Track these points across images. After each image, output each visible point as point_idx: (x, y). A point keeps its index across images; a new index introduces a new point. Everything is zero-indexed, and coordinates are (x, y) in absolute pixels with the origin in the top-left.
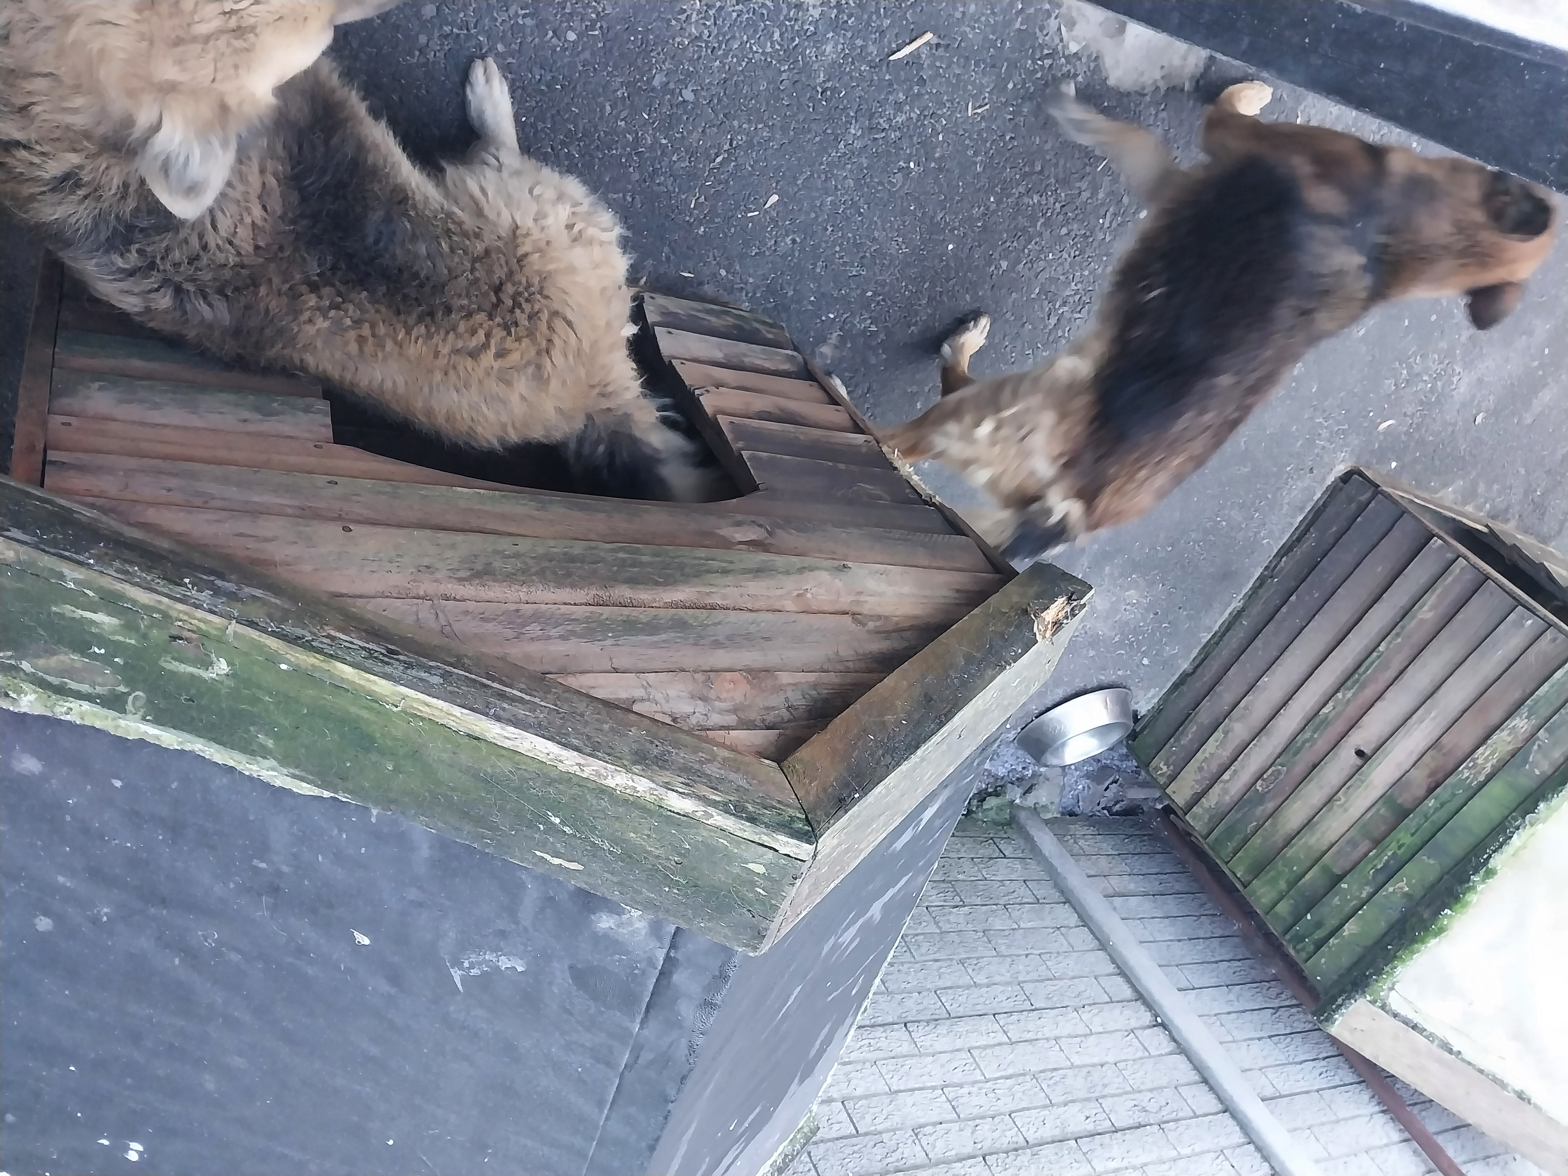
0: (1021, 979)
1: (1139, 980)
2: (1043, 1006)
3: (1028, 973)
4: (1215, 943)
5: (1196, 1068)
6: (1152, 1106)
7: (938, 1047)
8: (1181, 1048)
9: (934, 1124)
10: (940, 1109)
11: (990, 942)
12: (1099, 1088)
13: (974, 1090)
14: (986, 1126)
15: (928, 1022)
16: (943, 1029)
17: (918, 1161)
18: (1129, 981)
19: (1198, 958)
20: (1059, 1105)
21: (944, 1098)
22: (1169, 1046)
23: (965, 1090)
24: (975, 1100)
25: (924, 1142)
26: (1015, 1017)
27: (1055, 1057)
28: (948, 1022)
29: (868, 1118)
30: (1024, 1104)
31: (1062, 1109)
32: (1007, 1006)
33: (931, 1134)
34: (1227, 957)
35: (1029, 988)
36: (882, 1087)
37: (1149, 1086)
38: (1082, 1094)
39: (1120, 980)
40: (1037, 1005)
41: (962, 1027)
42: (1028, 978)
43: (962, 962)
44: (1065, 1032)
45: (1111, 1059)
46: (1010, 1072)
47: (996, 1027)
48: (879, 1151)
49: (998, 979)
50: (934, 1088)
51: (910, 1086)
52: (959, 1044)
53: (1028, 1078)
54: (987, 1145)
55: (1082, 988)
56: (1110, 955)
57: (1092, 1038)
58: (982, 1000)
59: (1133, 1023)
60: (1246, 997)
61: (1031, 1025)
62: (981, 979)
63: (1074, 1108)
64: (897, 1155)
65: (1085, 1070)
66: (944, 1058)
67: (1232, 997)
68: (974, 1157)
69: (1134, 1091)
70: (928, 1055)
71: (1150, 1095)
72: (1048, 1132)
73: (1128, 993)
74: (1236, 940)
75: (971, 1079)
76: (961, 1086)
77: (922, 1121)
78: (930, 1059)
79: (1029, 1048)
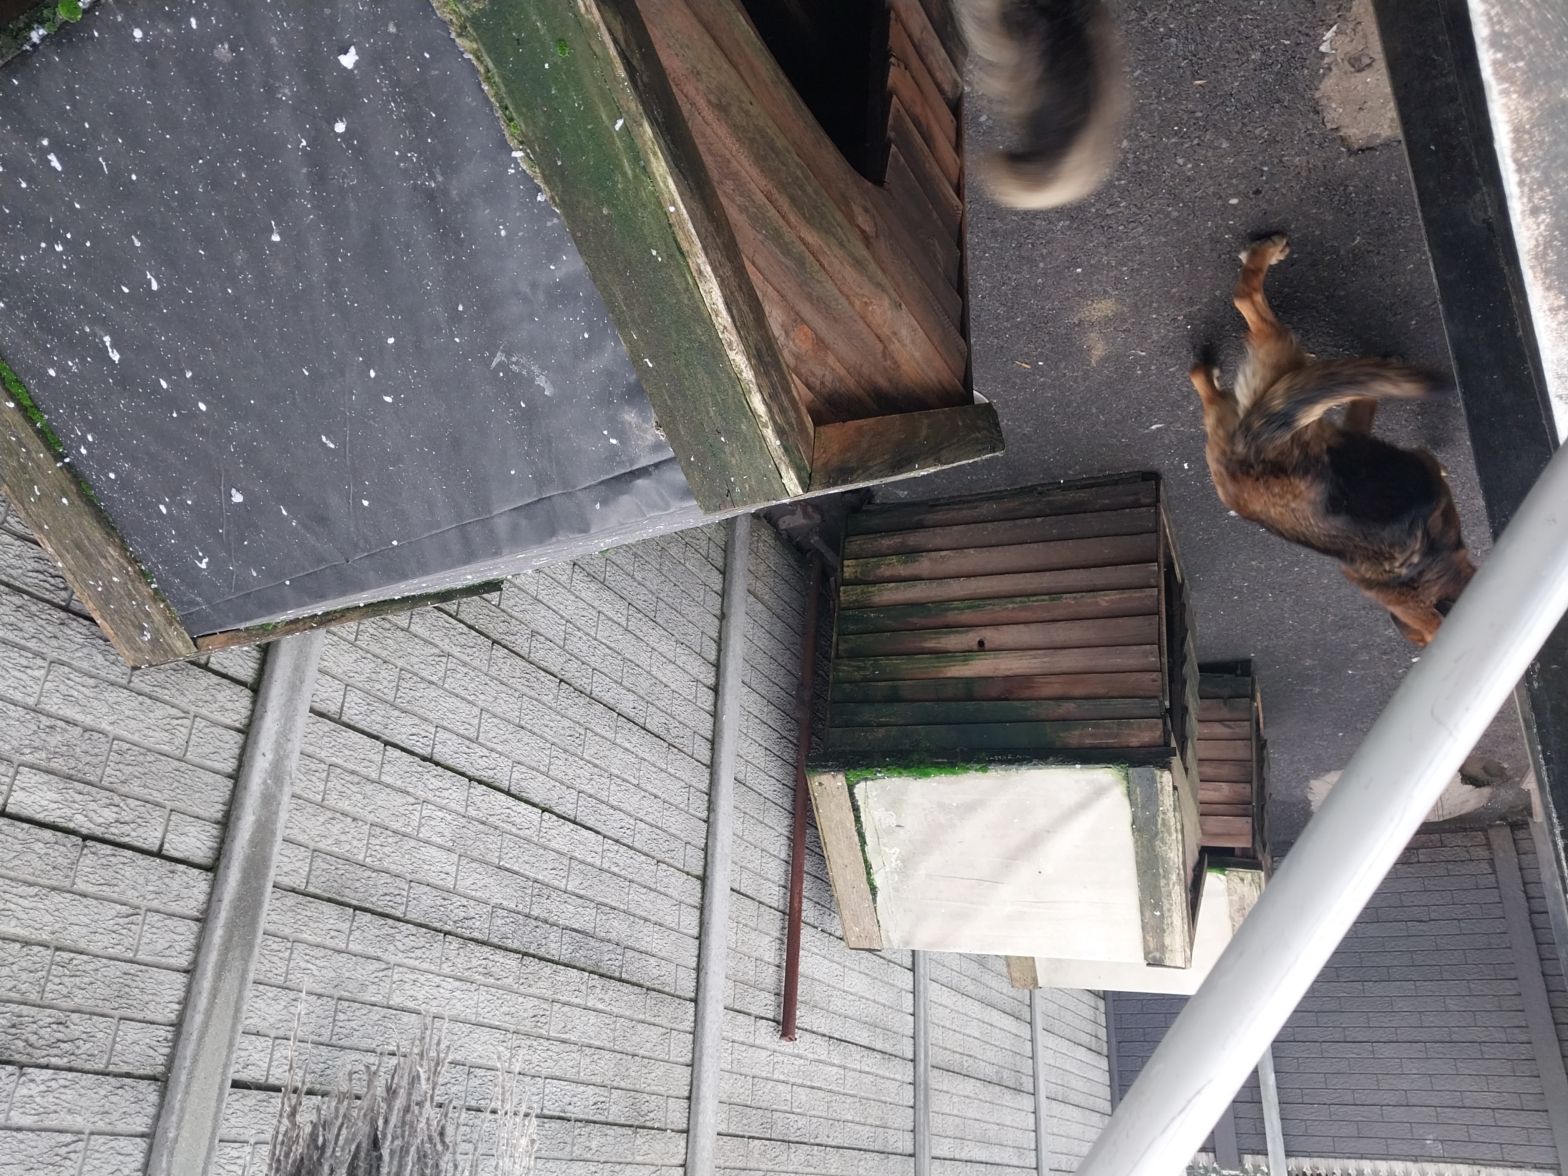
0: (661, 596)
1: (726, 656)
2: (661, 623)
3: (668, 596)
4: (783, 671)
5: (714, 731)
6: (674, 732)
7: (583, 595)
8: (715, 715)
9: (547, 639)
10: (556, 632)
11: (661, 557)
12: (654, 697)
13: (585, 638)
14: (575, 664)
15: (589, 574)
16: (594, 586)
17: (522, 653)
18: (719, 650)
19: (766, 672)
20: (625, 688)
21: (563, 628)
22: (708, 706)
23: (580, 634)
24: (580, 644)
25: (533, 644)
26: (640, 616)
27: (643, 658)
28: (600, 585)
29: (512, 602)
30: (606, 671)
31: (624, 691)
32: (641, 605)
33: (541, 643)
34: (782, 685)
35: (662, 605)
36: (532, 590)
37: (681, 719)
38: (641, 692)
39: (714, 646)
40: (658, 620)
41: (606, 595)
42: (666, 599)
43: (635, 555)
44: (661, 650)
45: (673, 687)
46: (613, 645)
47: (625, 612)
48: (503, 627)
49: (648, 584)
50: (562, 617)
51: (549, 604)
52: (596, 603)
53: (620, 657)
54: (567, 676)
55: (691, 631)
56: (721, 626)
57: (673, 666)
58: (629, 589)
59: (701, 677)
60: (772, 716)
61: (646, 627)
62: (639, 576)
63: (631, 697)
64: (513, 638)
65: (654, 680)
66: (581, 604)
67: (765, 709)
68: (556, 677)
69: (670, 715)
70: (574, 594)
71: (677, 724)
72: (607, 698)
73: (713, 657)
74: (795, 680)
75: (588, 630)
76: (579, 629)
77: (542, 631)
78: (573, 598)
79: (634, 641)
